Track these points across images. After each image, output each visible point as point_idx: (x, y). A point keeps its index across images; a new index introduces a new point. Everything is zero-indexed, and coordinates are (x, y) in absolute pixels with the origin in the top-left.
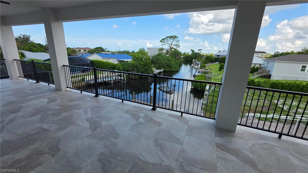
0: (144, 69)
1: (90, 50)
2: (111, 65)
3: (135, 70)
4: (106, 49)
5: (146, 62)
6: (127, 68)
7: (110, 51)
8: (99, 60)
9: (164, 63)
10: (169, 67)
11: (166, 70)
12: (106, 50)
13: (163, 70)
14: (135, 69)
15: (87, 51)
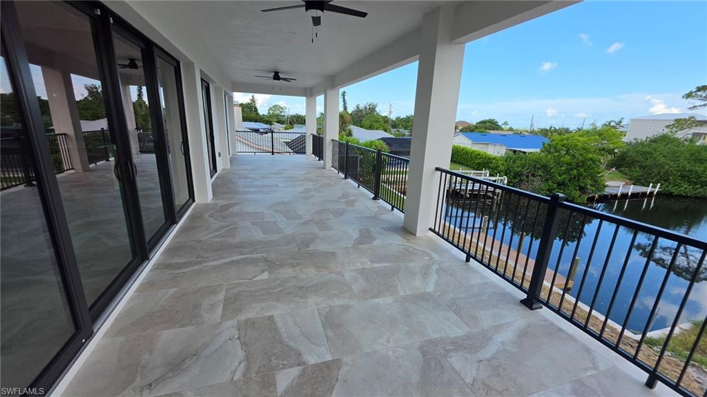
0: (571, 175)
1: (466, 126)
2: (481, 158)
3: (540, 176)
4: (506, 123)
5: (581, 158)
6: (516, 169)
7: (514, 128)
8: (462, 146)
9: (667, 167)
10: (696, 183)
11: (675, 190)
12: (503, 127)
13: (657, 190)
14: (540, 172)
15: (460, 128)
